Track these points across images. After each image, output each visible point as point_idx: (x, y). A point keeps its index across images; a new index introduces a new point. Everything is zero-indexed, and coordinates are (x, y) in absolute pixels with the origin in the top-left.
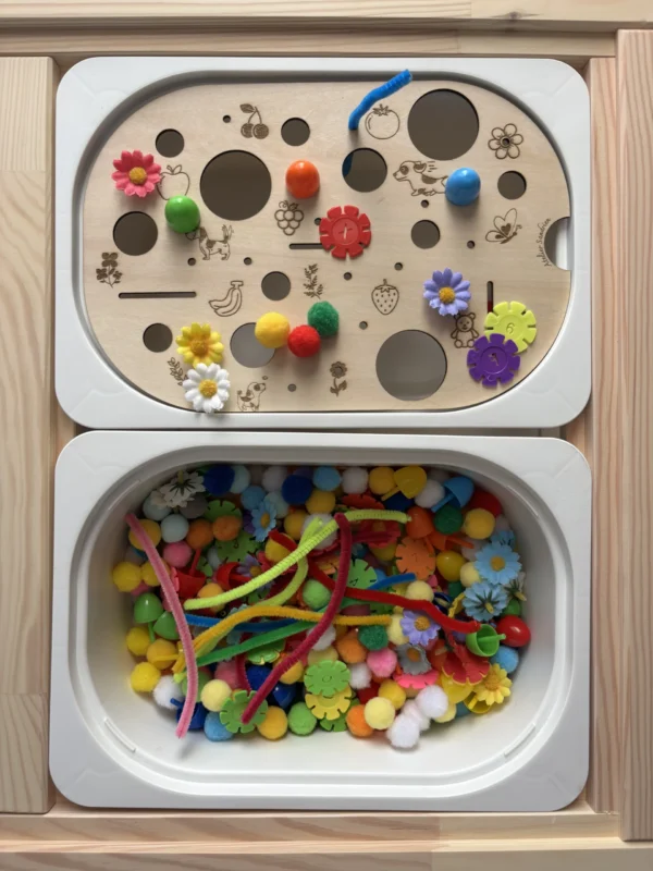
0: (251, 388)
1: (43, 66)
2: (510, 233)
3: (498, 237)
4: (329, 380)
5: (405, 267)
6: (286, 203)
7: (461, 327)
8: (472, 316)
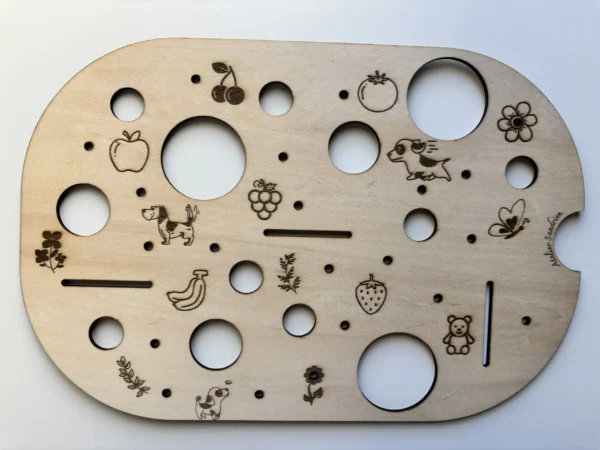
0: (212, 393)
2: (516, 228)
3: (502, 231)
4: (302, 387)
5: (395, 261)
6: (262, 182)
7: (454, 330)
8: (468, 319)
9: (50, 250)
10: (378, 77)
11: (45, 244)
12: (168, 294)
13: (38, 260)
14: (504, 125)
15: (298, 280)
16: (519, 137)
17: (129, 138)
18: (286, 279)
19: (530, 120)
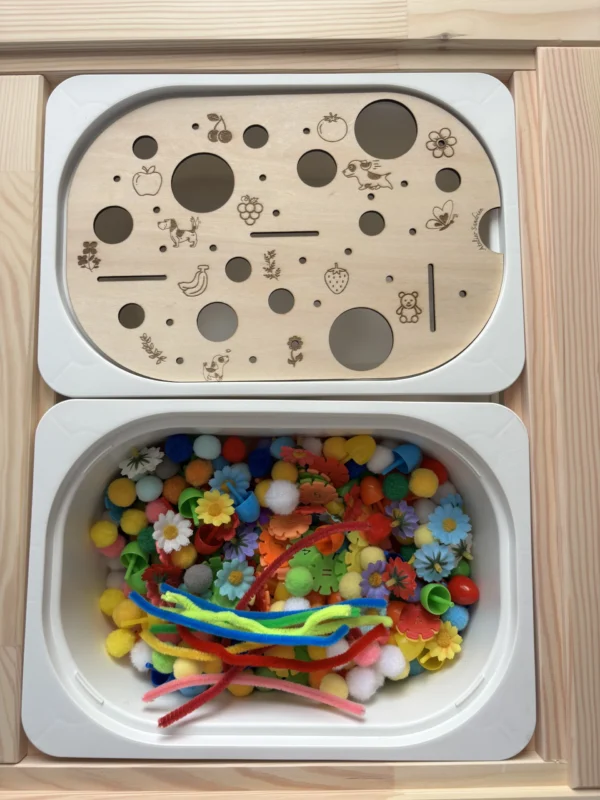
0: (216, 360)
1: (35, 83)
2: (448, 222)
3: (436, 225)
4: (286, 353)
5: (354, 252)
6: (247, 197)
7: (405, 304)
8: (415, 295)
9: (89, 255)
10: (332, 117)
11: (85, 252)
12: (179, 284)
13: (80, 264)
14: (431, 146)
15: (278, 270)
16: (444, 154)
17: (147, 171)
18: (269, 270)
19: (451, 141)
